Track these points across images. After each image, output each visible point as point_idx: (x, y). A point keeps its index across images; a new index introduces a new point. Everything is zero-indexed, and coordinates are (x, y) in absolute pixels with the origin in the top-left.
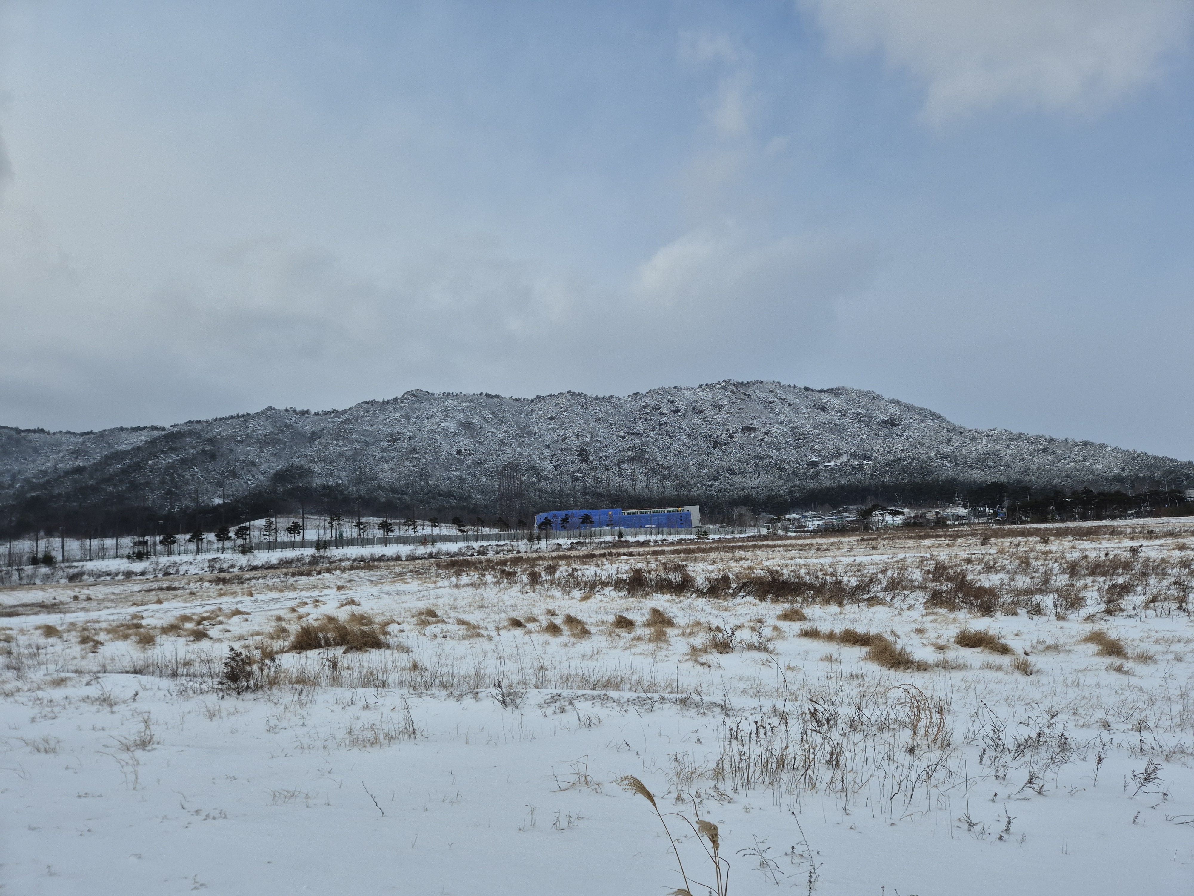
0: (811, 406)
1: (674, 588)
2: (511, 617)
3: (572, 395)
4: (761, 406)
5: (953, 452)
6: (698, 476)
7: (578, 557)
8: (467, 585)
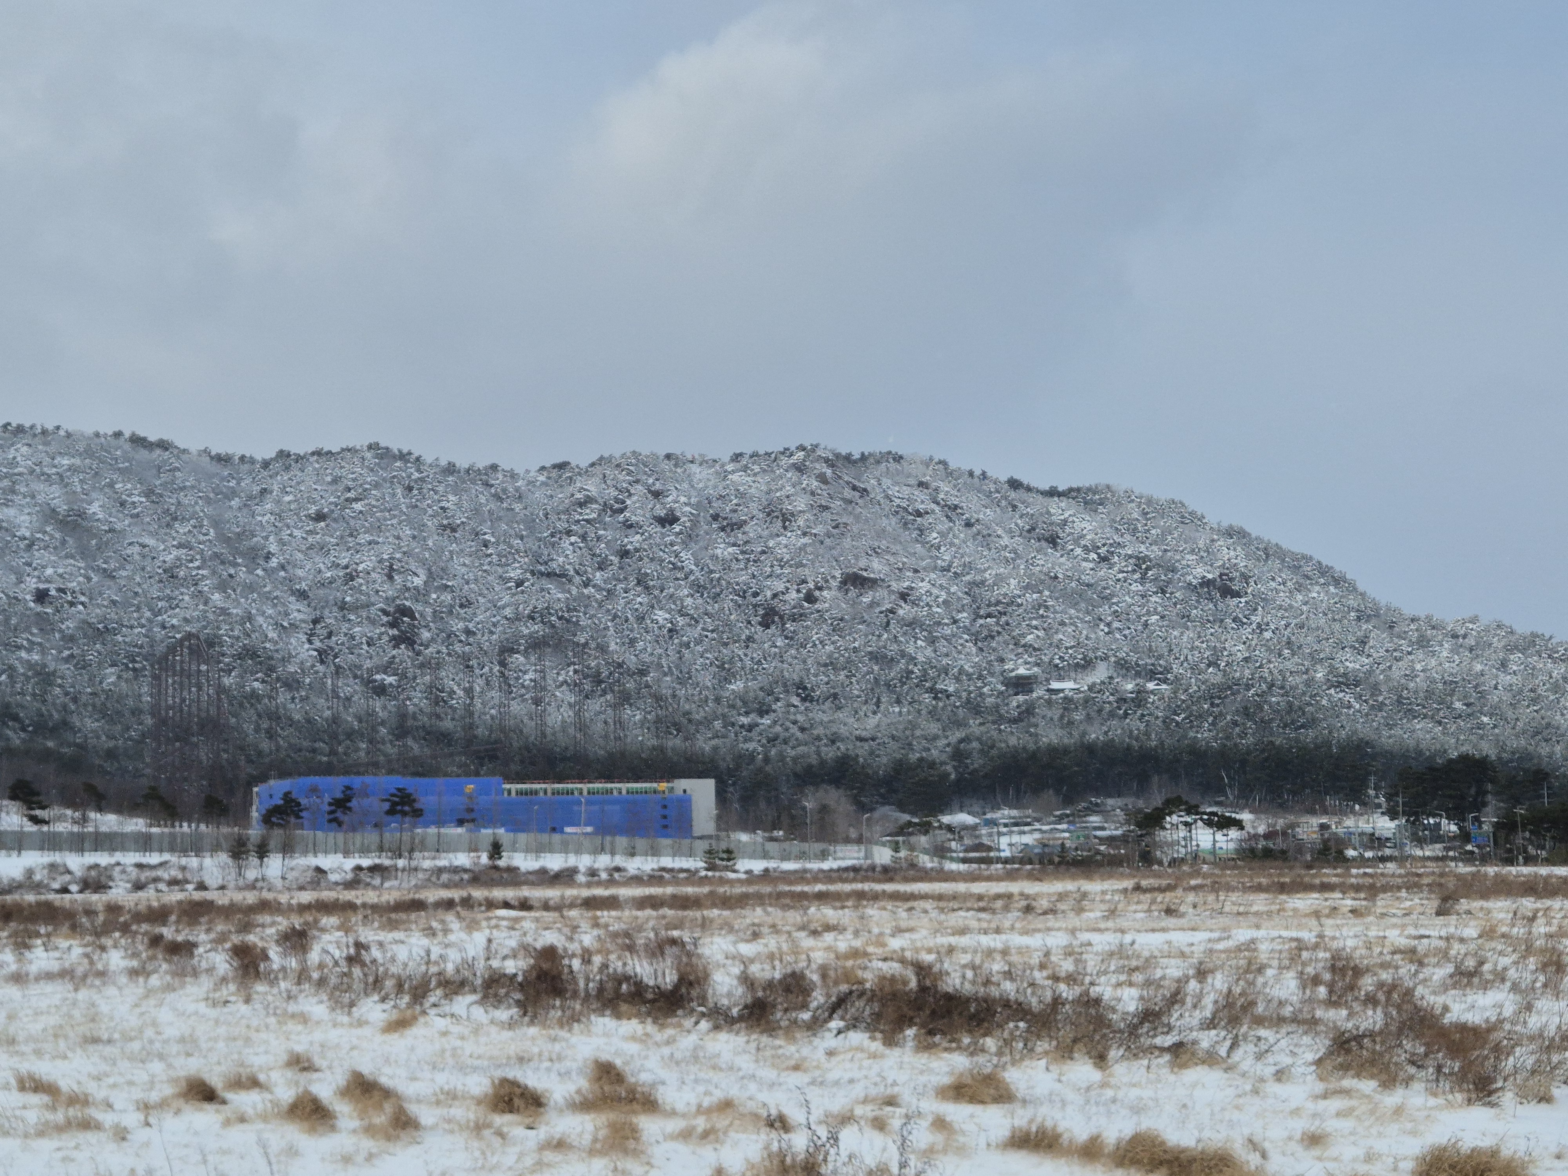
0: (1021, 530)
1: (649, 1001)
2: (182, 1073)
3: (381, 457)
4: (894, 520)
5: (1370, 672)
6: (718, 700)
7: (375, 908)
8: (49, 976)
